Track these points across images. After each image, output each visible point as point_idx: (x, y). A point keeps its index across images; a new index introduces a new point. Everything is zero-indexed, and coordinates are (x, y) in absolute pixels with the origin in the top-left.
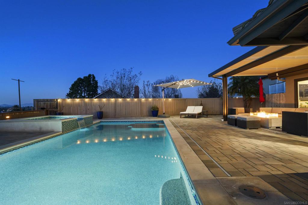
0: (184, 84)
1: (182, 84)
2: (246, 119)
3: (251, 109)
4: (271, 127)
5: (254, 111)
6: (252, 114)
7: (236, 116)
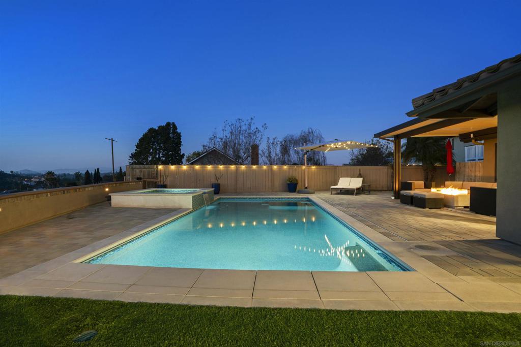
0: (338, 146)
1: (335, 147)
2: (425, 195)
3: (433, 184)
4: (457, 207)
5: (437, 186)
6: (433, 190)
7: (412, 192)
